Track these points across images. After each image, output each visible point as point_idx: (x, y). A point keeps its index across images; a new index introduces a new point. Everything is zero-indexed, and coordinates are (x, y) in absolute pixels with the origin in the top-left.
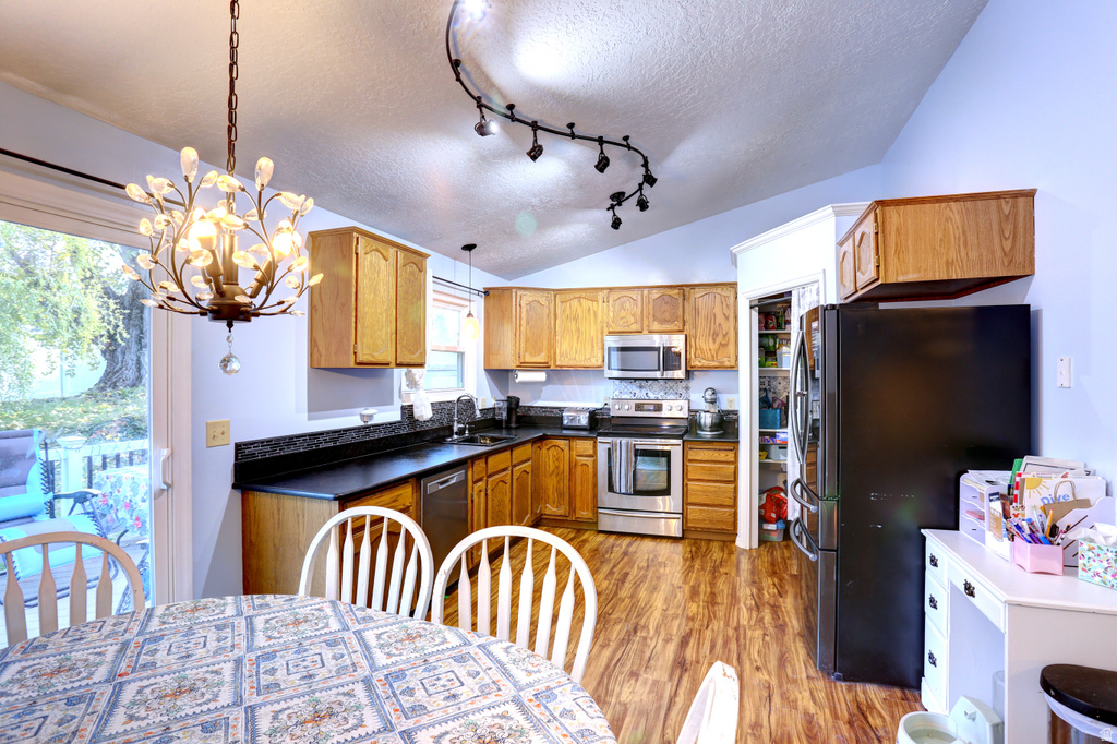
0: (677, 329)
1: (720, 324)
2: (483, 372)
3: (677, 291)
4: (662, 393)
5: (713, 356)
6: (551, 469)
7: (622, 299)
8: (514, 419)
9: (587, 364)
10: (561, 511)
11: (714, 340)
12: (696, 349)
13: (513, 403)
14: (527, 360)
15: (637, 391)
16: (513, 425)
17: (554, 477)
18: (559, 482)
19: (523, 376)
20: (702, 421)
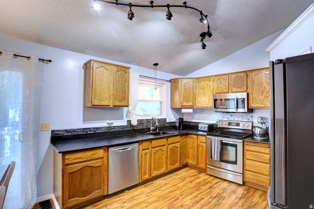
0: (244, 90)
1: (265, 87)
2: (170, 109)
3: (243, 74)
4: (241, 118)
5: (261, 102)
6: (191, 146)
7: (220, 80)
8: (181, 126)
9: (207, 106)
10: (194, 163)
11: (262, 95)
12: (253, 99)
13: (181, 120)
14: (184, 105)
15: (230, 117)
16: (181, 128)
17: (192, 149)
18: (193, 152)
19: (184, 111)
20: (256, 132)
